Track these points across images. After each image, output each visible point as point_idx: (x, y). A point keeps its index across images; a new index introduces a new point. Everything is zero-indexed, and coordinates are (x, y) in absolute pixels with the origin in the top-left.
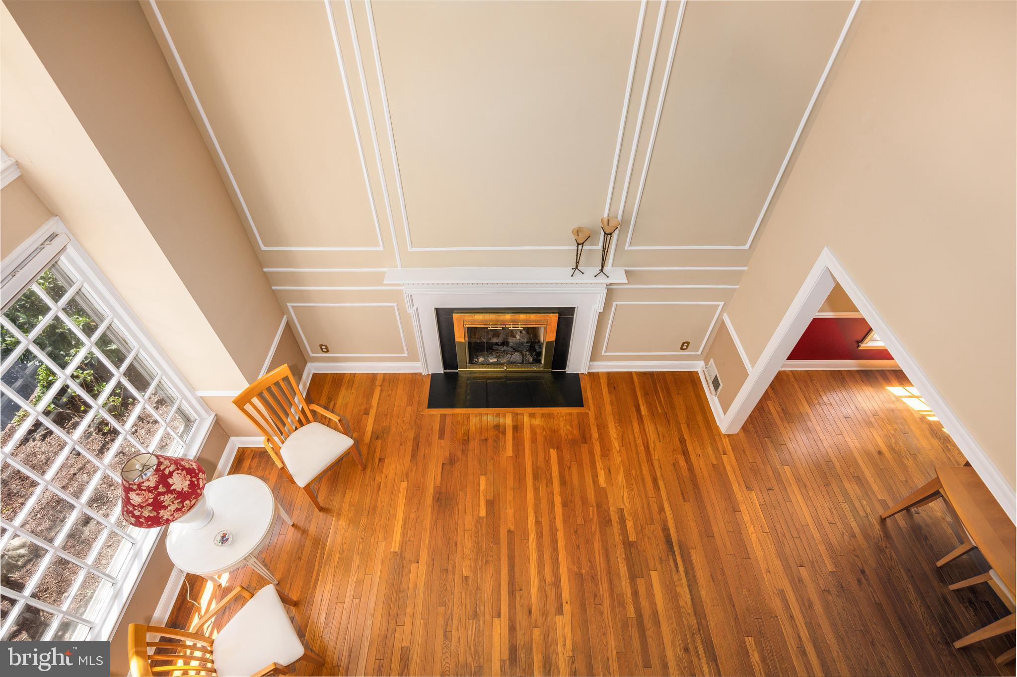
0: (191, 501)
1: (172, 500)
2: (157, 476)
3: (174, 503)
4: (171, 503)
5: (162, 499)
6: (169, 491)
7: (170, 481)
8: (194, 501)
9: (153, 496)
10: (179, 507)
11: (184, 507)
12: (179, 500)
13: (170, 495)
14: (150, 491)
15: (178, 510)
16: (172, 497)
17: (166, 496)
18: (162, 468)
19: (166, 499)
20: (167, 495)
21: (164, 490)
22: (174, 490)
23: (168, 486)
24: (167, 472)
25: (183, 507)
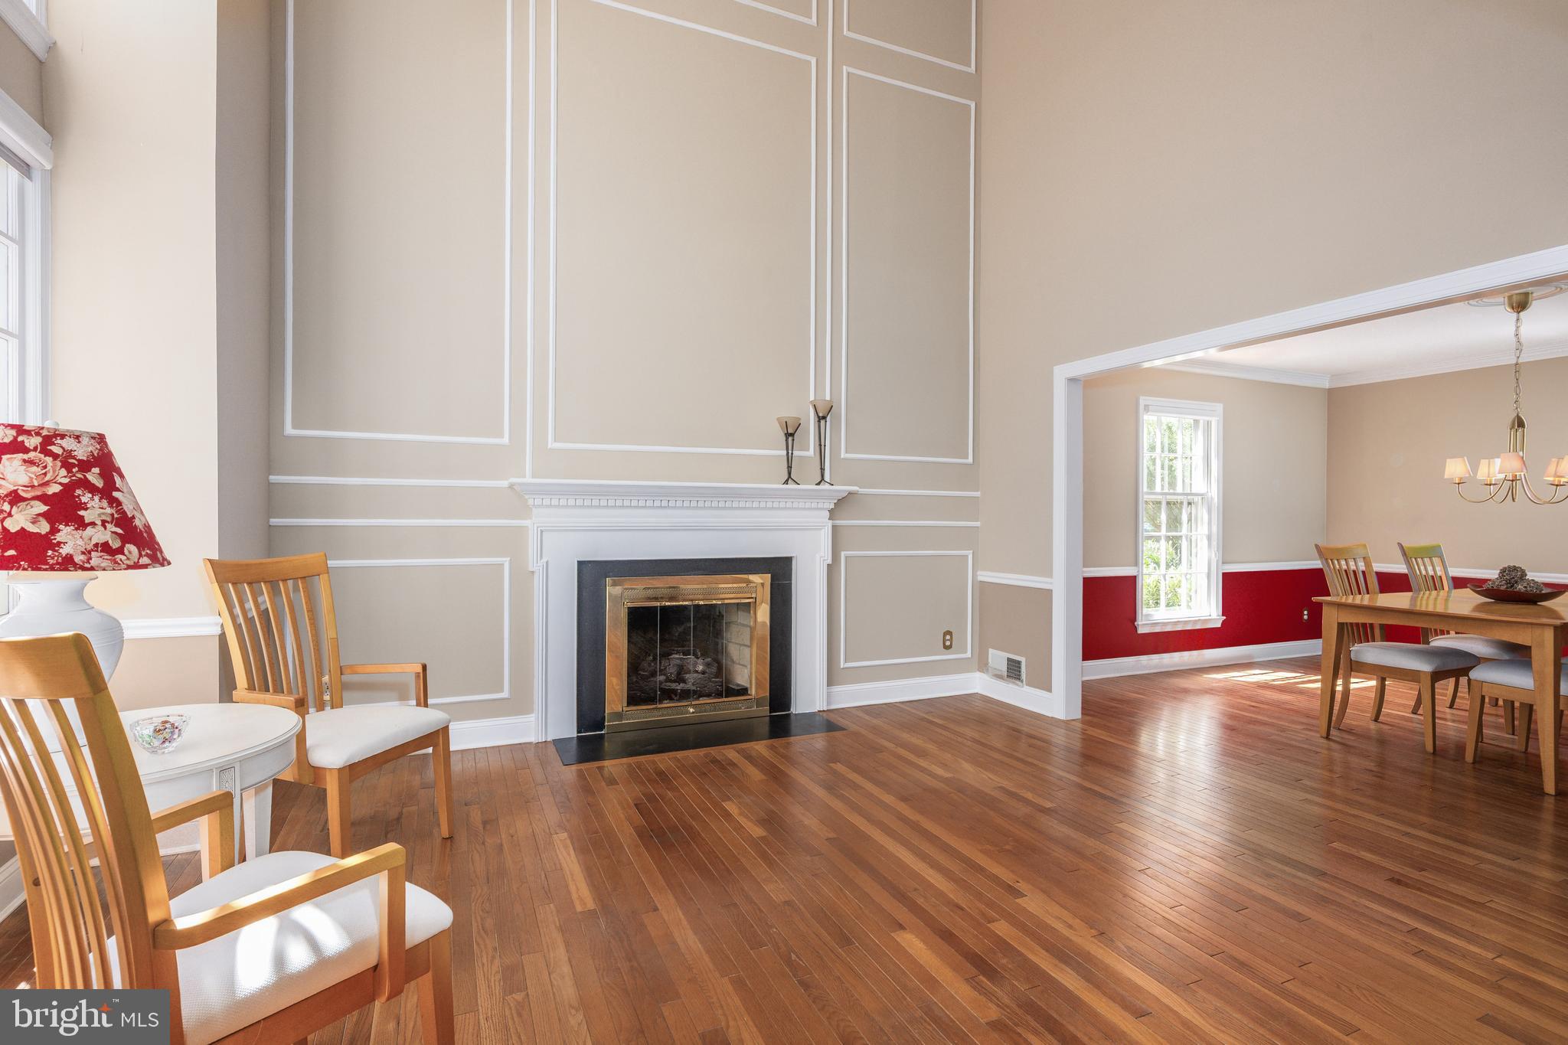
0: (141, 555)
1: (104, 518)
2: (98, 447)
3: (105, 528)
4: (99, 523)
10: (113, 545)
11: (123, 554)
12: (119, 531)
13: (105, 503)
15: (105, 547)
16: (109, 511)
17: (97, 498)
19: (95, 509)
20: (101, 499)
21: (99, 483)
22: (119, 503)
25: (120, 551)
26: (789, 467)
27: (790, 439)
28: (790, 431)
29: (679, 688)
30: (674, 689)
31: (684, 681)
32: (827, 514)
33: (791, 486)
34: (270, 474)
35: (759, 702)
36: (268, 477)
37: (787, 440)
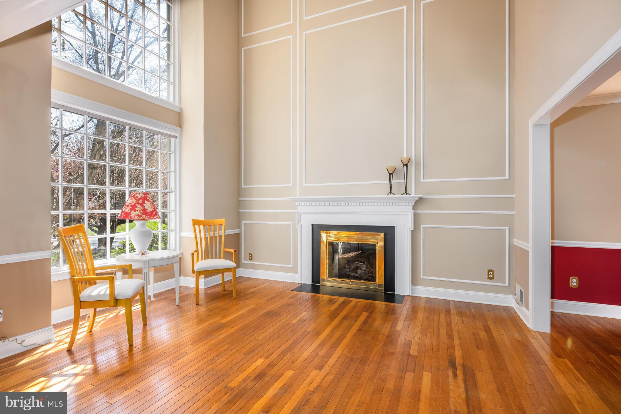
0: (146, 217)
3: (139, 212)
4: (138, 210)
5: (137, 206)
6: (142, 205)
7: (146, 202)
8: (147, 218)
9: (135, 202)
10: (140, 215)
12: (142, 212)
14: (136, 200)
15: (138, 216)
16: (141, 208)
17: (139, 206)
18: (147, 195)
19: (139, 207)
22: (144, 206)
23: (144, 203)
24: (148, 198)
25: (141, 216)
26: (391, 188)
27: (392, 175)
28: (391, 172)
29: (352, 274)
30: (350, 275)
31: (356, 273)
32: (412, 207)
33: (392, 196)
34: (239, 198)
35: (380, 286)
36: (239, 199)
37: (389, 175)
